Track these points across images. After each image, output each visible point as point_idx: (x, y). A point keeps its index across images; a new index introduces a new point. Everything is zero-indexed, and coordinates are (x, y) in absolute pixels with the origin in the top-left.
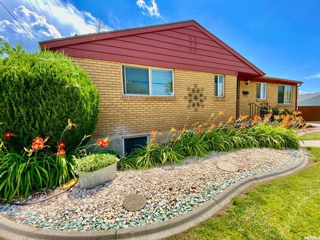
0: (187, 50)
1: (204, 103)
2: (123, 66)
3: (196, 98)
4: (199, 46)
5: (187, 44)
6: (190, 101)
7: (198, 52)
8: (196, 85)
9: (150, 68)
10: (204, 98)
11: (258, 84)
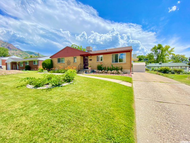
8: (68, 60)
9: (61, 58)
10: (71, 63)
11: (98, 56)
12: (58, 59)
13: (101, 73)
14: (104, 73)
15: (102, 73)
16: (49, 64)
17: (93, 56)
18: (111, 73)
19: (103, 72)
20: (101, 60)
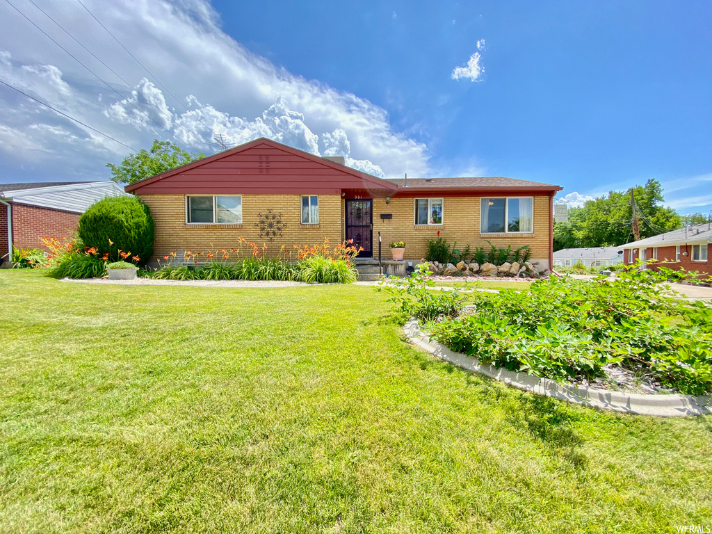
0: (257, 172)
1: (284, 232)
2: (188, 197)
3: (271, 225)
4: (271, 165)
5: (257, 165)
6: (263, 229)
7: (271, 172)
8: (270, 211)
9: (214, 196)
10: (284, 226)
11: (422, 200)
12: (192, 201)
13: (454, 274)
14: (467, 272)
15: (459, 274)
16: (138, 226)
17: (396, 202)
18: (499, 274)
19: (464, 269)
20: (437, 220)
